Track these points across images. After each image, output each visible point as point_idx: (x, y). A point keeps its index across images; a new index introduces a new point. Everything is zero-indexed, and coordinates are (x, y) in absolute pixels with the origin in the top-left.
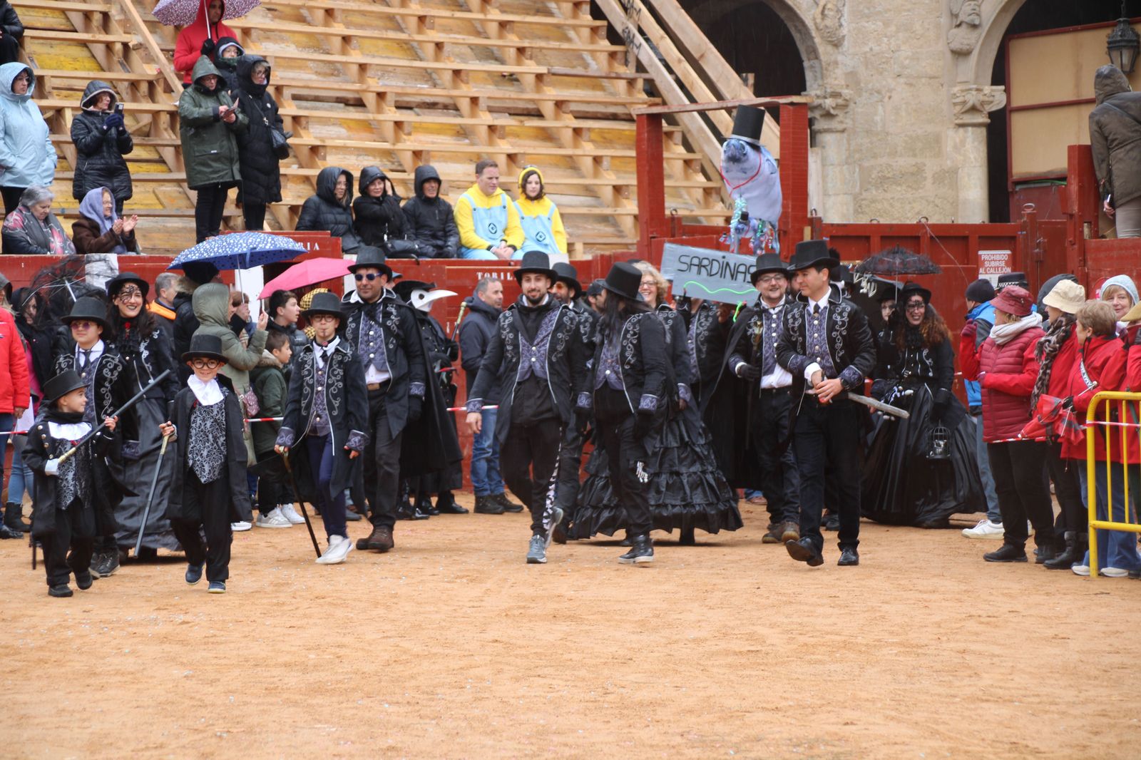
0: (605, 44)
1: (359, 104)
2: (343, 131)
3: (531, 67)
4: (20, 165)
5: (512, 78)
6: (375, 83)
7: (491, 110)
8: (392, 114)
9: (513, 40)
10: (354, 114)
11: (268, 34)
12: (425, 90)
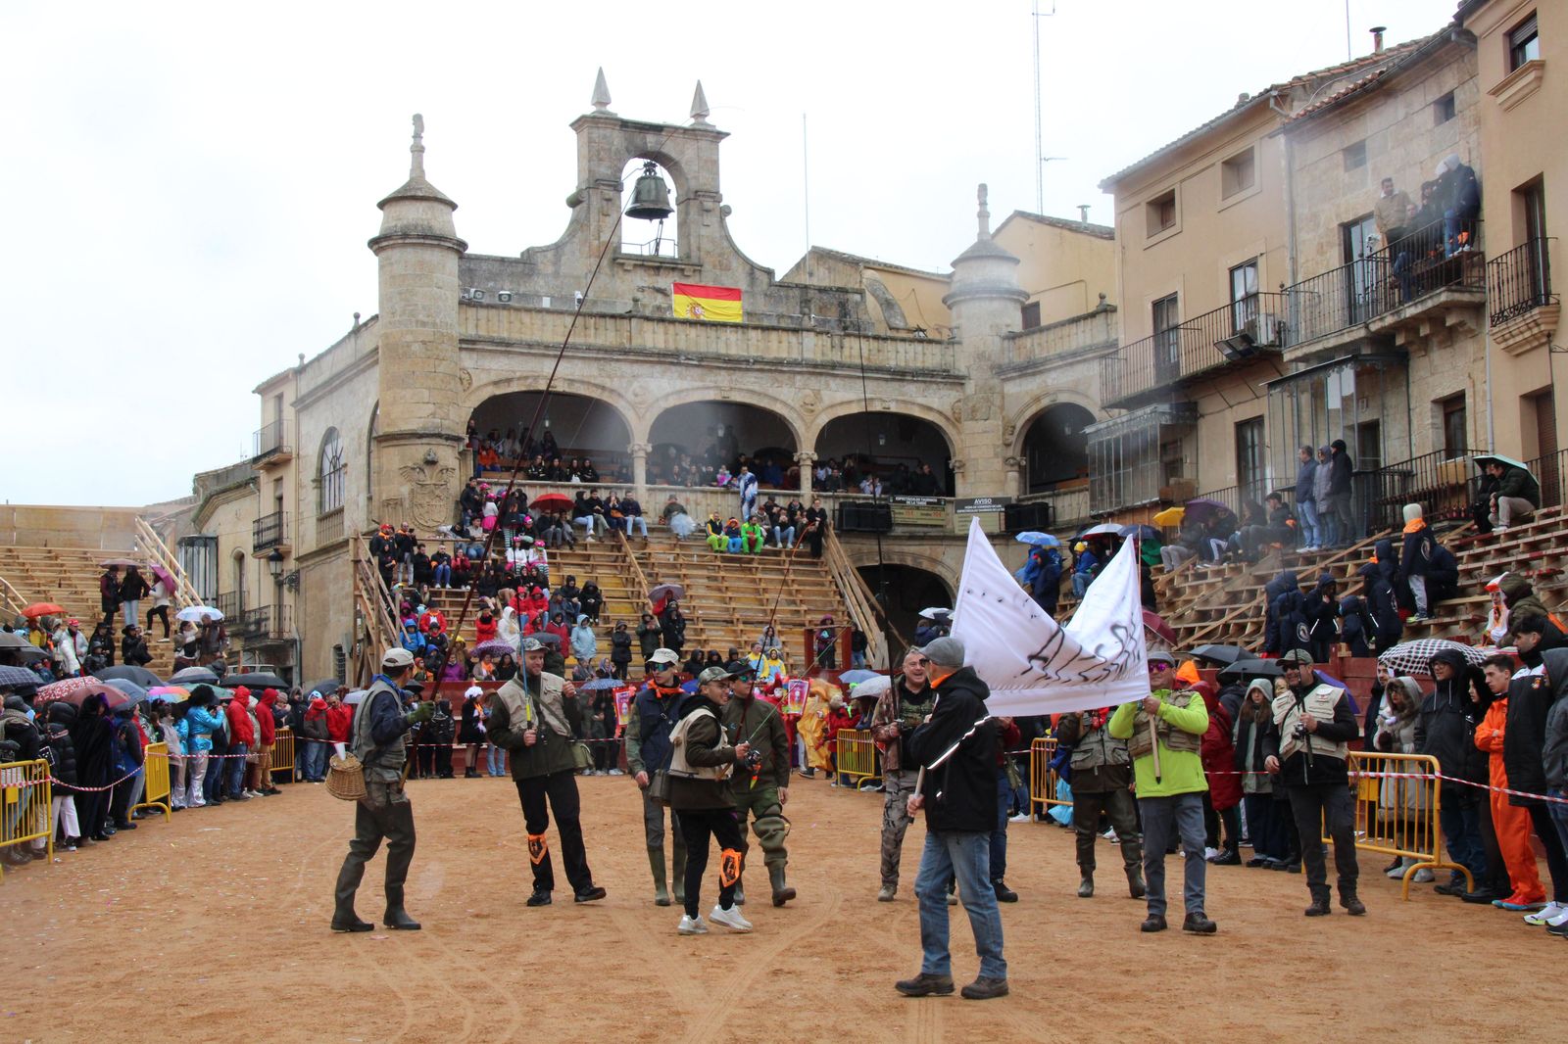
0: (838, 598)
1: (732, 622)
2: (723, 633)
3: (804, 607)
4: (582, 650)
5: (798, 612)
6: (737, 616)
7: (781, 624)
8: (741, 627)
9: (800, 597)
10: (730, 627)
11: (703, 597)
12: (760, 617)
